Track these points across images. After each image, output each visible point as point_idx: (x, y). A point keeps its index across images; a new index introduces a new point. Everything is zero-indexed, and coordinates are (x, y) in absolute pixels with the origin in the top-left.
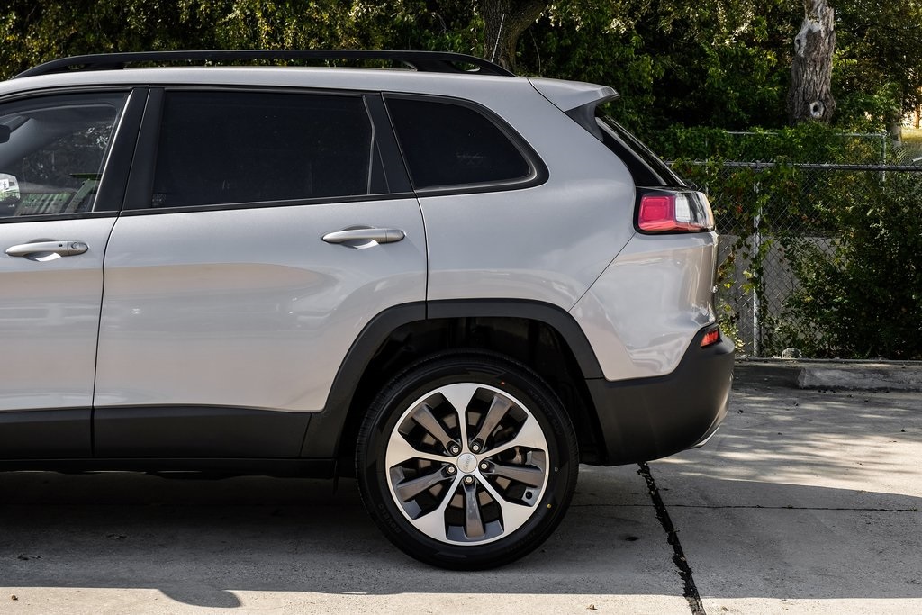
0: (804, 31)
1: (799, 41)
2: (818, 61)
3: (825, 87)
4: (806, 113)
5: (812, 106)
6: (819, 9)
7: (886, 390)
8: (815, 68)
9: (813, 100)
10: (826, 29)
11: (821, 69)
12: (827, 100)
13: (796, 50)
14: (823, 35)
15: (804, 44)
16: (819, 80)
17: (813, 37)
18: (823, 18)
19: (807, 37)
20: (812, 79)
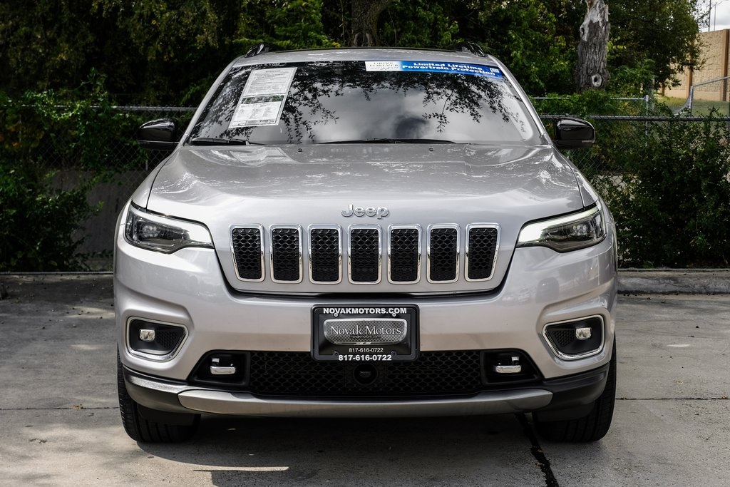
0: (586, 22)
1: (583, 30)
2: (598, 44)
3: (602, 63)
4: (589, 84)
5: (593, 78)
6: (598, 5)
7: (676, 293)
8: (595, 50)
9: (594, 74)
10: (603, 20)
11: (599, 51)
12: (604, 73)
13: (581, 36)
14: (601, 25)
15: (587, 31)
16: (598, 58)
17: (593, 26)
18: (601, 12)
19: (589, 26)
20: (593, 58)
